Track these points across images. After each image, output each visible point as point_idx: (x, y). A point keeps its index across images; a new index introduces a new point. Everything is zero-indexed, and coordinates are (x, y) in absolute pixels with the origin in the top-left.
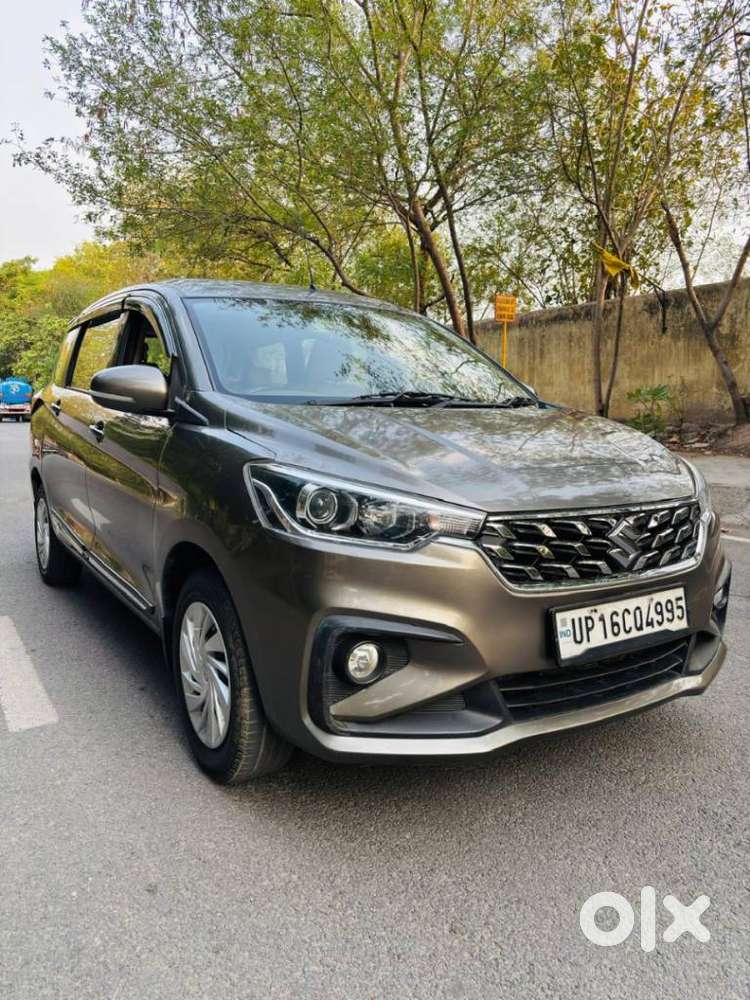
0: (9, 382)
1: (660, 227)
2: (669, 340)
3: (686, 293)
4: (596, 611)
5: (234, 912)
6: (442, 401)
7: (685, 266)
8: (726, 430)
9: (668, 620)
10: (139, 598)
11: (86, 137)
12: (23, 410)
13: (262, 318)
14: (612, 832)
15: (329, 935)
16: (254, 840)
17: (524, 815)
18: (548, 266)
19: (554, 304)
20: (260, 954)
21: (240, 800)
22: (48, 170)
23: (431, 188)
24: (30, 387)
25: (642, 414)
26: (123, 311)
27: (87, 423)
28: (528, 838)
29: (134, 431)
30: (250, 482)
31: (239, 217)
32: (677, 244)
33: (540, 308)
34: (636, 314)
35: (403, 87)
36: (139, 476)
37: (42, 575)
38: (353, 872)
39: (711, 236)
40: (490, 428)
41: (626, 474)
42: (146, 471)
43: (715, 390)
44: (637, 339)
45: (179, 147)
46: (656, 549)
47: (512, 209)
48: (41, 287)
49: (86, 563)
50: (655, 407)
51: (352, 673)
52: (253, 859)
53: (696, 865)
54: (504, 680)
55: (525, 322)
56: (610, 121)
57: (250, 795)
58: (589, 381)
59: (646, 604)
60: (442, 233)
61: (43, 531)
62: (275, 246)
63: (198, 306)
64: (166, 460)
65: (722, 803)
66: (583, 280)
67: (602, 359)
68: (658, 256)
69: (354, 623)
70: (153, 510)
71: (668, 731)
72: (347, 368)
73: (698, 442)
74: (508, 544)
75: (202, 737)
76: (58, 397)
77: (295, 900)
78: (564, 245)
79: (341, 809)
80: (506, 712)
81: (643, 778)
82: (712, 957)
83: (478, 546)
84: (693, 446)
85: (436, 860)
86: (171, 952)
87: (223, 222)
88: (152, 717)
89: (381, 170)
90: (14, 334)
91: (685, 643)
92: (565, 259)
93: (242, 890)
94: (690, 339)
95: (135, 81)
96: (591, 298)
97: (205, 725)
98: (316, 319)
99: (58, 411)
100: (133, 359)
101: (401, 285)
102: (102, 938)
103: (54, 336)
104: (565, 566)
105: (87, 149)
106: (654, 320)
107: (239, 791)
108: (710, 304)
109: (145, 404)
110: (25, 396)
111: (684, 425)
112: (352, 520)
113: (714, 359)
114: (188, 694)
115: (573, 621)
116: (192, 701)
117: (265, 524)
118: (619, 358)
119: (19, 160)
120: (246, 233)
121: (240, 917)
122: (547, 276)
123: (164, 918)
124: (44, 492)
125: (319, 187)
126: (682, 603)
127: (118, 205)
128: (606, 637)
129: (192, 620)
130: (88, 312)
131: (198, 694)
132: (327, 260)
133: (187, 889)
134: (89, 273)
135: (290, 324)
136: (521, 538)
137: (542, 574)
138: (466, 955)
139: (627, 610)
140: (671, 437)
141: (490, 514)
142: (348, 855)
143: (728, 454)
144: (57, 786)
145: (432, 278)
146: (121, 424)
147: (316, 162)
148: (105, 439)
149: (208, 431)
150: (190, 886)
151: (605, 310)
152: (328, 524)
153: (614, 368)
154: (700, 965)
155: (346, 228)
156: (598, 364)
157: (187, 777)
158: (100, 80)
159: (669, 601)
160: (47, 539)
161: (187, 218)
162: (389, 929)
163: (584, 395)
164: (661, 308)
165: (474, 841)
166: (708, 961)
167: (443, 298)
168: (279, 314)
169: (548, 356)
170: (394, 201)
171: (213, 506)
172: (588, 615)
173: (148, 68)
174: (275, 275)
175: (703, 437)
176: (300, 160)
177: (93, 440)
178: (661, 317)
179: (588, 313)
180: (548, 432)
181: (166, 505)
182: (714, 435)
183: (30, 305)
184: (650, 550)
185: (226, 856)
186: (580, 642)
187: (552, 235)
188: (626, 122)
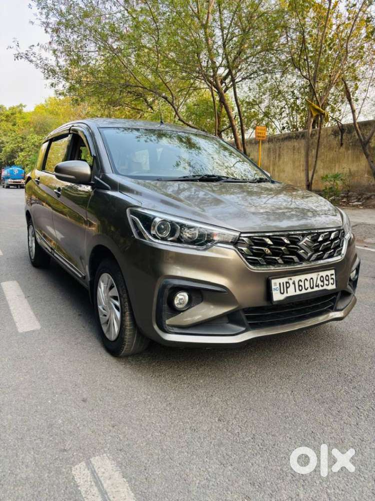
0: (14, 168)
1: (342, 91)
2: (344, 150)
3: (353, 126)
4: (291, 279)
5: (121, 411)
6: (223, 179)
7: (353, 111)
8: (371, 196)
9: (326, 285)
10: (78, 272)
11: (50, 43)
12: (20, 182)
13: (137, 137)
14: (296, 382)
15: (164, 420)
16: (131, 381)
17: (256, 373)
18: (284, 111)
19: (286, 131)
20: (132, 428)
21: (125, 364)
22: (31, 61)
23: (225, 70)
24: (23, 171)
25: (328, 188)
26: (70, 133)
27: (52, 188)
28: (257, 383)
29: (75, 193)
30: (129, 216)
31: (127, 85)
32: (350, 100)
33: (279, 133)
34: (328, 136)
35: (211, 17)
36: (78, 214)
37: (32, 262)
38: (175, 396)
39: (367, 96)
40: (251, 193)
41: (314, 216)
42: (81, 212)
43: (366, 175)
44: (327, 149)
45: (97, 49)
46: (321, 251)
47: (266, 82)
48: (28, 119)
49: (52, 256)
50: (335, 184)
51: (176, 306)
52: (130, 389)
53: (334, 396)
54: (247, 310)
55: (271, 139)
56: (317, 35)
57: (129, 362)
58: (303, 170)
59: (316, 277)
60: (230, 94)
61: (32, 241)
62: (146, 100)
63: (106, 132)
64: (90, 207)
65: (349, 370)
66: (301, 118)
67: (310, 159)
68: (340, 106)
69: (177, 282)
70: (84, 230)
71: (327, 338)
72: (179, 163)
73: (356, 201)
74: (250, 247)
75: (108, 336)
76: (38, 176)
77: (149, 406)
78: (292, 100)
79: (171, 369)
80: (247, 325)
81: (313, 359)
82: (337, 435)
83: (236, 247)
84: (354, 204)
85: (214, 391)
86: (93, 426)
87: (119, 87)
88: (84, 327)
89: (199, 61)
90: (15, 144)
91: (335, 296)
92: (292, 107)
93: (125, 402)
94: (354, 149)
95: (74, 15)
96: (305, 128)
97: (109, 330)
98: (164, 138)
99: (38, 183)
100: (74, 158)
101: (208, 120)
102: (62, 420)
103: (35, 145)
104: (277, 258)
105: (51, 50)
106: (337, 139)
107: (124, 360)
108: (365, 131)
109: (80, 179)
110: (22, 176)
111: (350, 193)
112: (177, 235)
113: (366, 160)
114: (101, 316)
115: (280, 284)
116: (103, 320)
117: (136, 237)
118: (318, 159)
119: (17, 57)
120: (131, 93)
121: (124, 412)
122: (283, 116)
123: (90, 413)
124: (32, 223)
125: (167, 70)
126: (334, 277)
127: (67, 79)
128: (295, 291)
129: (103, 282)
130: (53, 133)
131: (106, 316)
132: (171, 107)
133: (100, 401)
134: (52, 113)
135: (151, 140)
136: (256, 244)
137: (265, 262)
138: (225, 430)
139: (306, 279)
140: (343, 199)
141: (242, 233)
142: (174, 388)
143: (371, 208)
144: (41, 356)
145: (224, 117)
146: (69, 189)
147: (166, 57)
148: (61, 196)
149: (110, 193)
150: (102, 399)
151: (312, 134)
152: (166, 237)
153: (315, 164)
154: (331, 438)
155: (181, 90)
156: (307, 162)
157: (100, 354)
158: (57, 15)
159: (327, 276)
160: (34, 244)
161: (101, 86)
162: (191, 419)
163: (300, 177)
164: (340, 133)
165: (232, 384)
166: (335, 436)
167: (230, 127)
168: (146, 135)
169: (282, 157)
170: (206, 77)
171: (112, 229)
172: (287, 281)
173: (81, 8)
174: (145, 115)
175: (360, 199)
176: (158, 56)
177: (55, 196)
178: (340, 138)
179: (303, 135)
180: (280, 196)
181: (90, 228)
182: (365, 198)
183: (23, 129)
184: (319, 251)
185: (118, 387)
186: (283, 294)
187: (286, 95)
188: (325, 36)
